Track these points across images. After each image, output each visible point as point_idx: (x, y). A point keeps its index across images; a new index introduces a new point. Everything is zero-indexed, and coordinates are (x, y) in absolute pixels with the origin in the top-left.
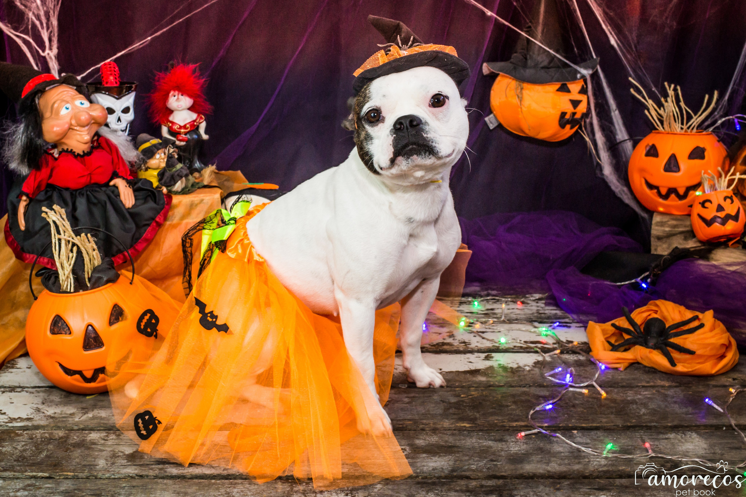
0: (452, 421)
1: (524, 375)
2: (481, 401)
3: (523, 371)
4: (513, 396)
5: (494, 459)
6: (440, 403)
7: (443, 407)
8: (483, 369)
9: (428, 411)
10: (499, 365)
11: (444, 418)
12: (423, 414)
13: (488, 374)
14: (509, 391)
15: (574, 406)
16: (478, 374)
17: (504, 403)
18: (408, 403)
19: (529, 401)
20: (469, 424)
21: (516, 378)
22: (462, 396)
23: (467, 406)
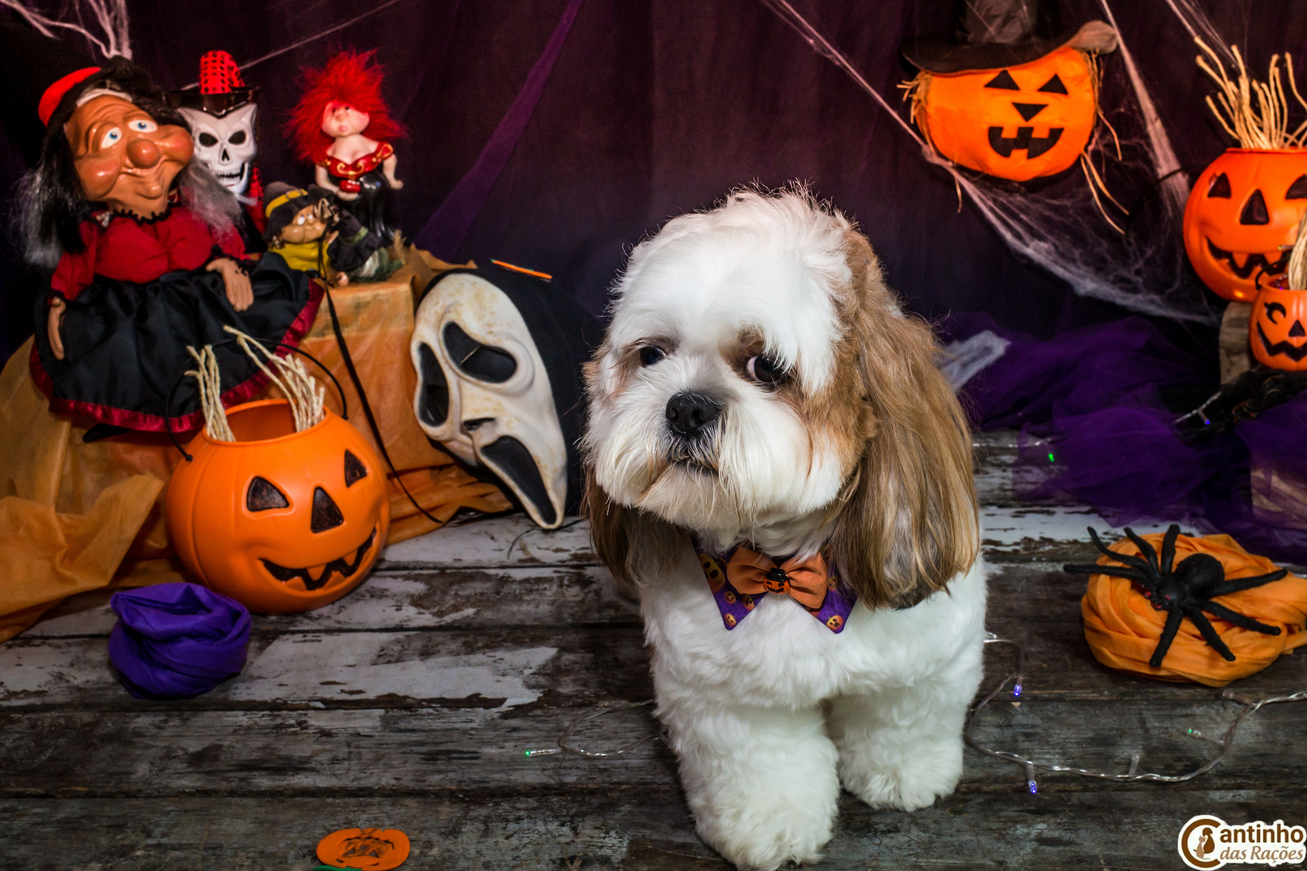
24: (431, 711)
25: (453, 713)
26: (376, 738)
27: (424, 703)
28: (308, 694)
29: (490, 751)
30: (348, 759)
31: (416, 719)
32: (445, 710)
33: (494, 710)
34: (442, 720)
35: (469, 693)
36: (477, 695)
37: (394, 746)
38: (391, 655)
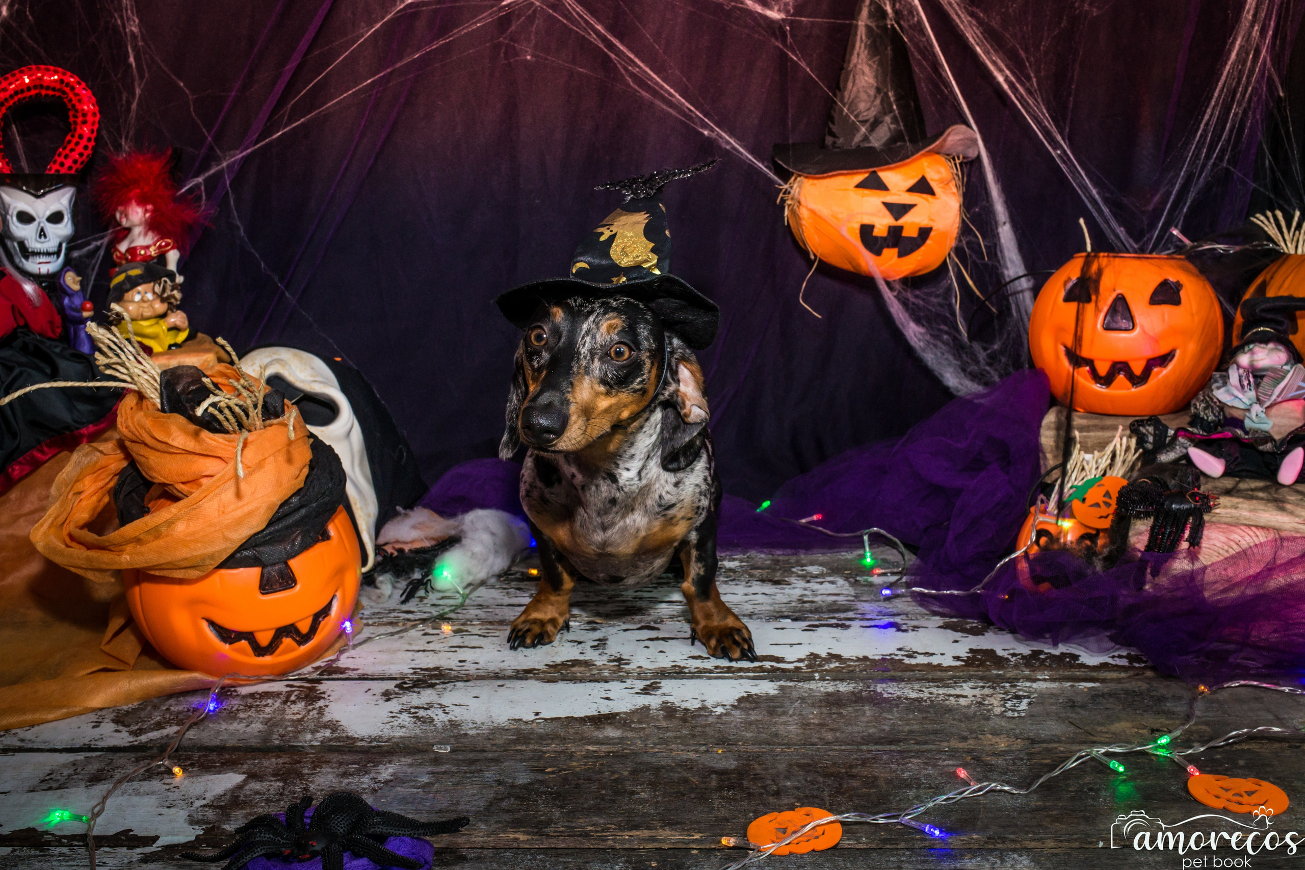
0: (494, 826)
1: (705, 726)
2: (581, 782)
3: (706, 716)
4: (657, 769)
6: (491, 786)
7: (491, 796)
8: (625, 713)
9: (458, 803)
10: (664, 703)
11: (481, 820)
12: (440, 811)
13: (633, 722)
14: (654, 760)
15: (777, 794)
16: (609, 724)
17: (628, 786)
18: (425, 786)
19: (686, 781)
20: (527, 833)
21: (685, 732)
22: (549, 770)
23: (545, 793)
24: (65, 850)
27: (64, 841)
31: (42, 861)
32: (82, 850)
33: (139, 850)
35: (120, 828)
36: (127, 832)
38: (58, 781)
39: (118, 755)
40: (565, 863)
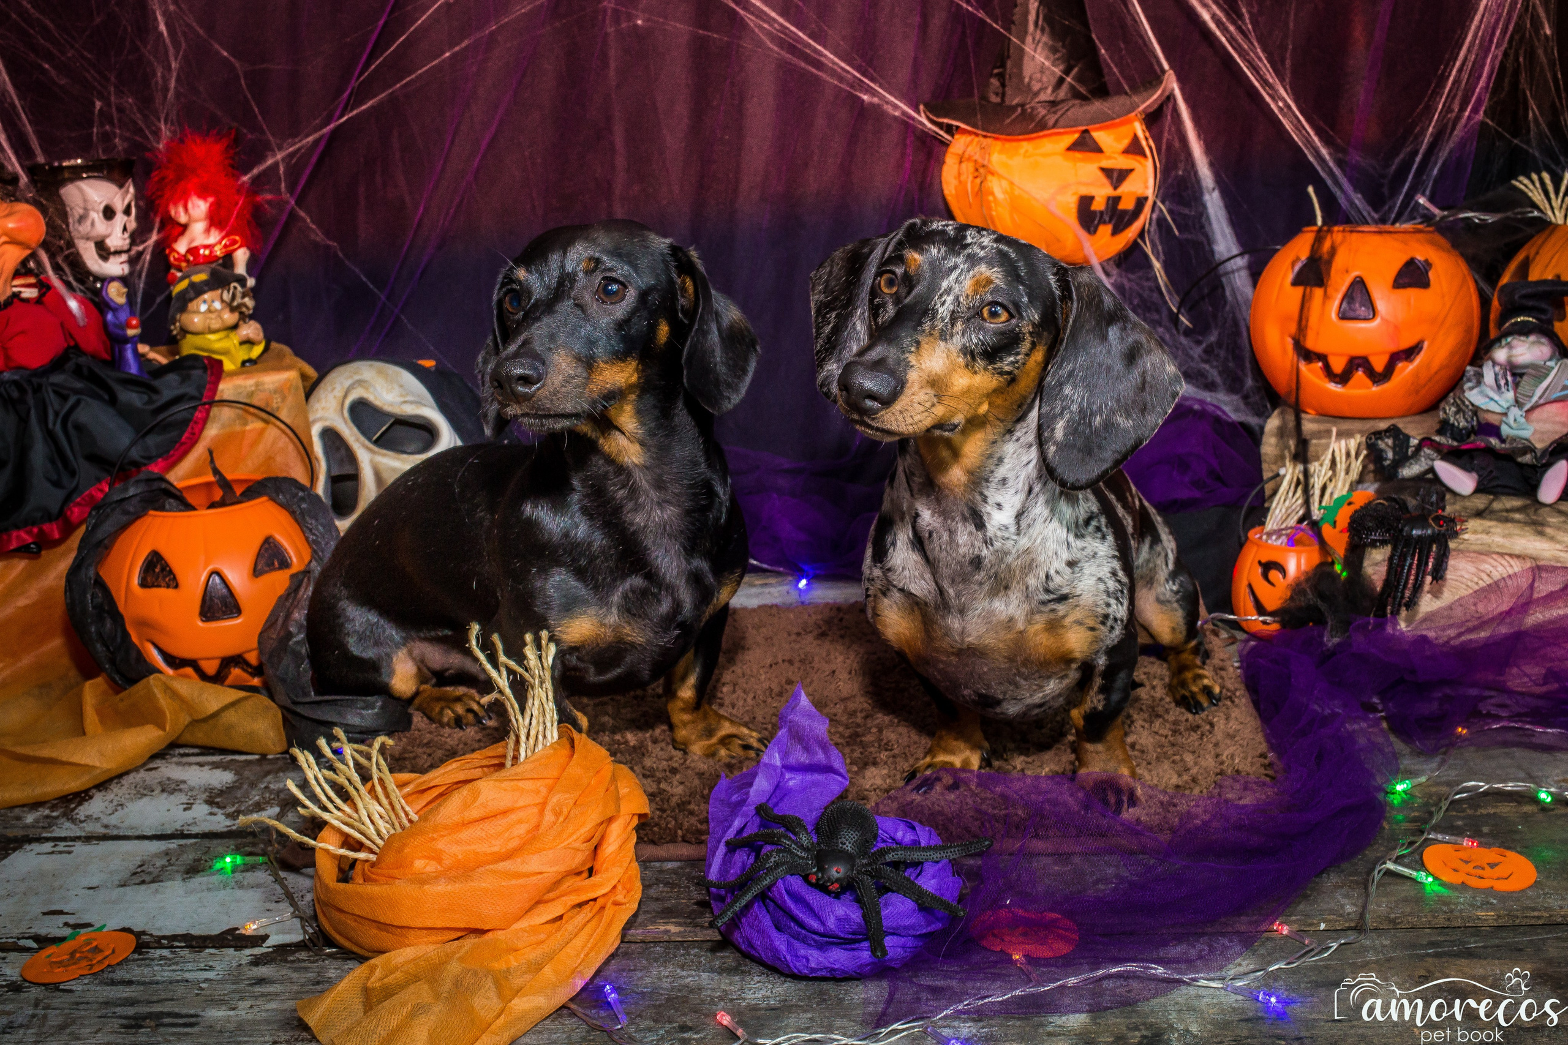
5: (690, 1024)
20: (680, 925)
24: (166, 953)
25: (193, 956)
26: (77, 994)
27: (165, 942)
28: (23, 929)
29: (216, 1014)
30: (28, 1027)
31: (139, 966)
32: (185, 953)
33: (248, 952)
34: (174, 967)
35: (225, 928)
36: (232, 931)
37: (95, 1006)
38: (150, 873)
39: (215, 842)
40: (722, 957)
